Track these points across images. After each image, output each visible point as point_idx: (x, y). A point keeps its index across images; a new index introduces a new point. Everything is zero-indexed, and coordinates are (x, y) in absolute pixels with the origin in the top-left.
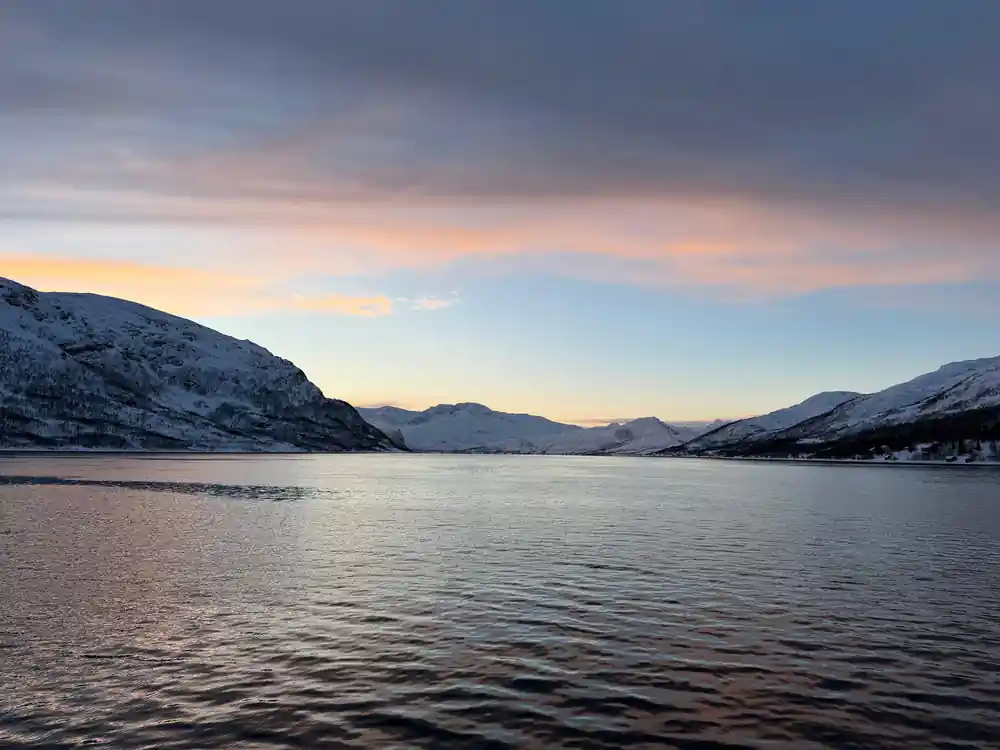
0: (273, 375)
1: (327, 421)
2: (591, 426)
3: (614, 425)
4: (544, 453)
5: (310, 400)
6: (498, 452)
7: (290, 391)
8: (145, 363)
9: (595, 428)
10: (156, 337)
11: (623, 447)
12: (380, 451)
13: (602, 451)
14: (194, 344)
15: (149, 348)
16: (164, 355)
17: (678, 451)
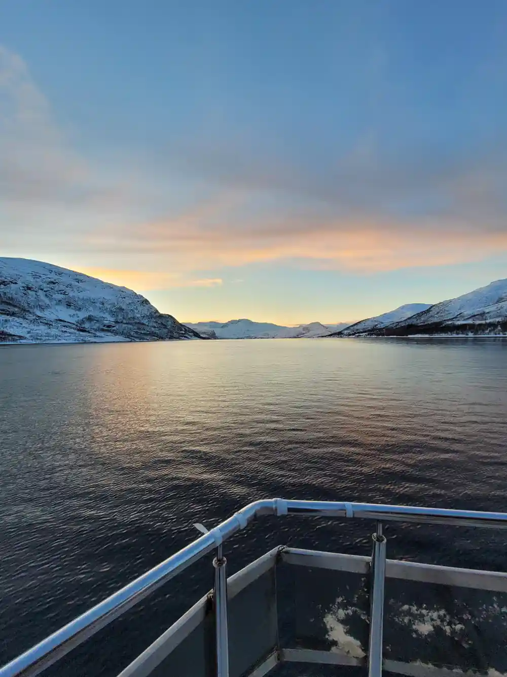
0: (128, 301)
1: (155, 325)
2: (292, 327)
3: (301, 326)
4: (274, 338)
5: (148, 314)
6: (255, 338)
7: (137, 309)
8: (40, 293)
9: (294, 327)
10: (52, 280)
11: (305, 335)
12: (184, 339)
13: (297, 337)
14: (80, 284)
15: (45, 285)
16: (56, 289)
17: (339, 334)
